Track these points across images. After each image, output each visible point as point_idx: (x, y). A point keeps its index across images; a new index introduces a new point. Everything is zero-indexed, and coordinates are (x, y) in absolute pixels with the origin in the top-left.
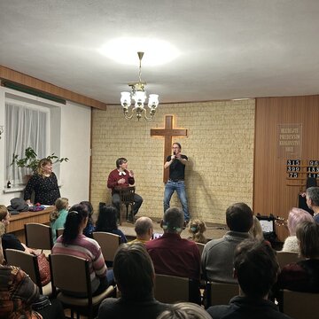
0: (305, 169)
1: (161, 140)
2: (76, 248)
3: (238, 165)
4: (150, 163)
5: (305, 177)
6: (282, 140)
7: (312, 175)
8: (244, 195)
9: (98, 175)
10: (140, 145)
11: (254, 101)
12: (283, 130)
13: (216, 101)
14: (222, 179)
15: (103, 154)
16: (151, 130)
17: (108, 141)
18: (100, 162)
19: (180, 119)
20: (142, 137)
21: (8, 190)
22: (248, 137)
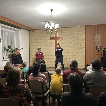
0: (102, 49)
1: (53, 41)
2: (38, 77)
3: (80, 49)
4: (50, 49)
5: (102, 51)
6: (94, 39)
7: (105, 50)
8: (82, 58)
9: (32, 54)
10: (46, 43)
11: (85, 27)
12: (95, 36)
13: (72, 27)
14: (75, 53)
15: (34, 46)
16: (50, 38)
17: (35, 42)
18: (32, 49)
19: (60, 33)
20: (47, 40)
21: (4, 60)
22: (83, 39)
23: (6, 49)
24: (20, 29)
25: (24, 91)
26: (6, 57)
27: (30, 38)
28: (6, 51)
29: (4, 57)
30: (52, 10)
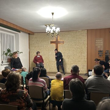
0: (104, 54)
1: (54, 45)
2: (38, 83)
3: (82, 53)
4: (50, 53)
5: (104, 56)
6: (96, 44)
7: (107, 55)
8: (84, 63)
10: (47, 47)
11: (87, 31)
12: (97, 41)
14: (76, 58)
15: (34, 50)
16: (51, 42)
17: (35, 46)
18: (32, 53)
19: (61, 37)
20: (47, 44)
21: (2, 64)
22: (85, 43)
23: (5, 52)
24: (20, 32)
25: (23, 96)
26: (5, 61)
27: (30, 41)
28: (5, 54)
29: (2, 62)
30: (53, 14)
